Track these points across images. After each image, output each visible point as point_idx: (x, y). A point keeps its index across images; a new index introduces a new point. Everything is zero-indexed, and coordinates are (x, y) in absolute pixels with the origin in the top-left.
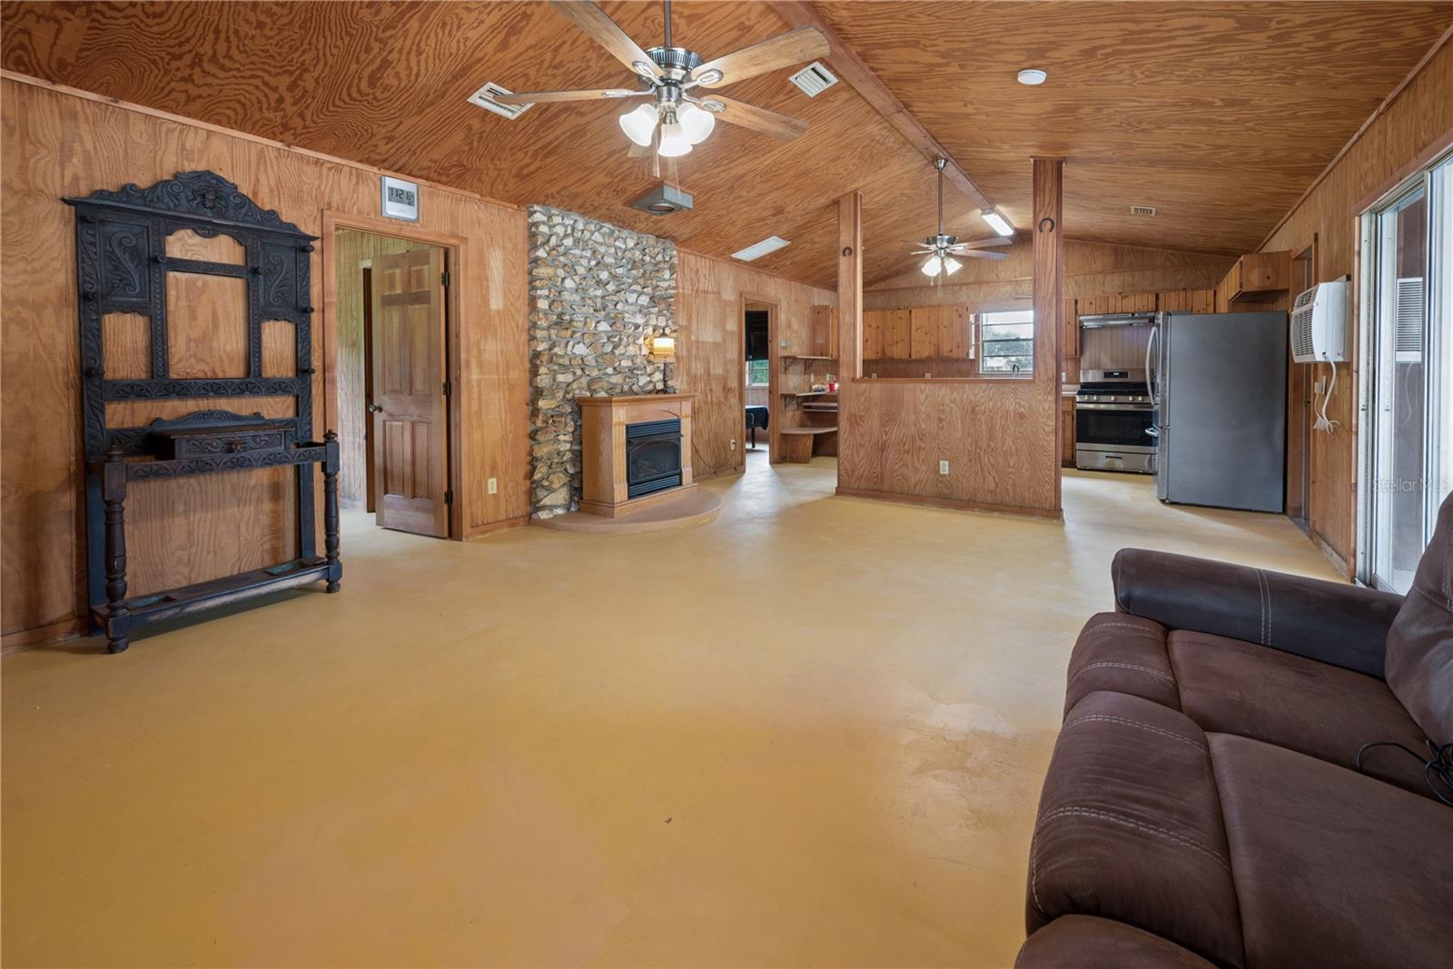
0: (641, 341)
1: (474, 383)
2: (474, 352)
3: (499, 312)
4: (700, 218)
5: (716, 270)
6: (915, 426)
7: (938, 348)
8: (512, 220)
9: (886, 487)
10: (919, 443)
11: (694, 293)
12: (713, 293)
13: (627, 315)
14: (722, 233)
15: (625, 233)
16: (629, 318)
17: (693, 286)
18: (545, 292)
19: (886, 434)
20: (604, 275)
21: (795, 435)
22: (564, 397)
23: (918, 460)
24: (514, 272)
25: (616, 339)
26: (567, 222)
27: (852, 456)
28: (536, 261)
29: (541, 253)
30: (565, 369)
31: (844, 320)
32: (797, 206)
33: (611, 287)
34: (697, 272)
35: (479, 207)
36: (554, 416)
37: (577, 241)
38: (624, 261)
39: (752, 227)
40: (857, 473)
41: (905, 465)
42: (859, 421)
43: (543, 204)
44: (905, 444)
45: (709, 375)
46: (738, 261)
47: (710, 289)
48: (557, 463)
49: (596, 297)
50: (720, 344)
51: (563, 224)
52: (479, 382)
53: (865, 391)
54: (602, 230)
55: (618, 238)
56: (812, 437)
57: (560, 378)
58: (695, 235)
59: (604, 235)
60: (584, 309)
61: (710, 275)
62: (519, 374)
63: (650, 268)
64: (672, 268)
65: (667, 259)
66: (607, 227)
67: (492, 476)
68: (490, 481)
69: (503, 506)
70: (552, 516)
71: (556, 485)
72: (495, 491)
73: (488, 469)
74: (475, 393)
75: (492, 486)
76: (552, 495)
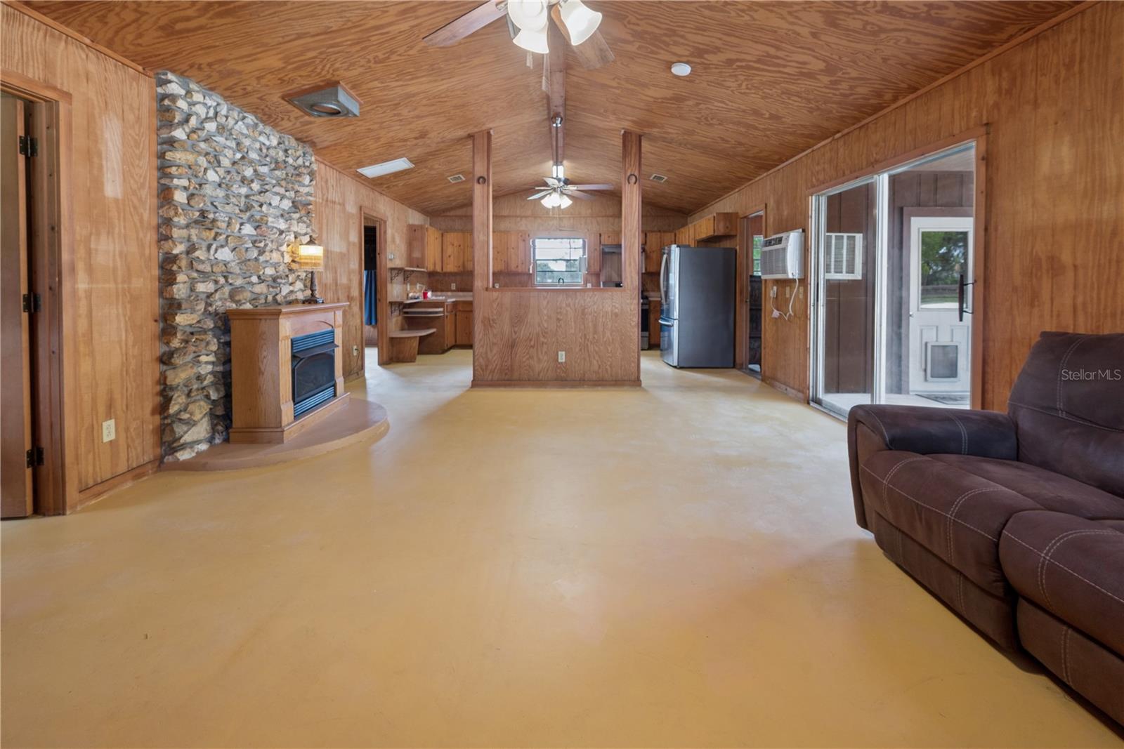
0: (284, 248)
1: (81, 294)
2: (81, 252)
3: (116, 200)
4: (351, 127)
5: (341, 182)
6: (539, 326)
7: (507, 264)
8: (134, 84)
9: (516, 376)
10: (542, 339)
11: (324, 202)
12: (339, 204)
13: (270, 219)
14: (362, 147)
15: (268, 130)
16: (272, 222)
17: (323, 195)
18: (184, 182)
19: (515, 333)
20: (249, 172)
21: (401, 338)
22: (206, 310)
23: (542, 353)
24: (137, 152)
25: (262, 245)
26: (209, 102)
27: (486, 353)
28: (171, 142)
29: (179, 134)
30: (205, 276)
31: (478, 238)
32: (439, 133)
33: (256, 186)
34: (326, 182)
35: (87, 56)
36: (195, 332)
37: (221, 129)
38: (268, 159)
39: (393, 146)
40: (490, 367)
41: (531, 357)
42: (491, 322)
43: (181, 74)
44: (531, 340)
45: (336, 285)
46: (361, 176)
47: (337, 200)
48: (198, 389)
49: (239, 195)
50: (345, 255)
51: (205, 104)
52: (89, 294)
53: (497, 299)
54: (246, 121)
55: (261, 133)
56: (418, 339)
57: (202, 287)
58: (335, 145)
59: (248, 127)
60: (228, 208)
61: (337, 185)
62: (146, 282)
63: (291, 170)
64: (312, 174)
65: (307, 164)
66: (251, 119)
67: (108, 417)
68: (105, 424)
69: (123, 456)
70: (194, 454)
71: (197, 417)
72: (113, 437)
73: (102, 409)
74: (83, 310)
75: (109, 431)
76: (193, 429)
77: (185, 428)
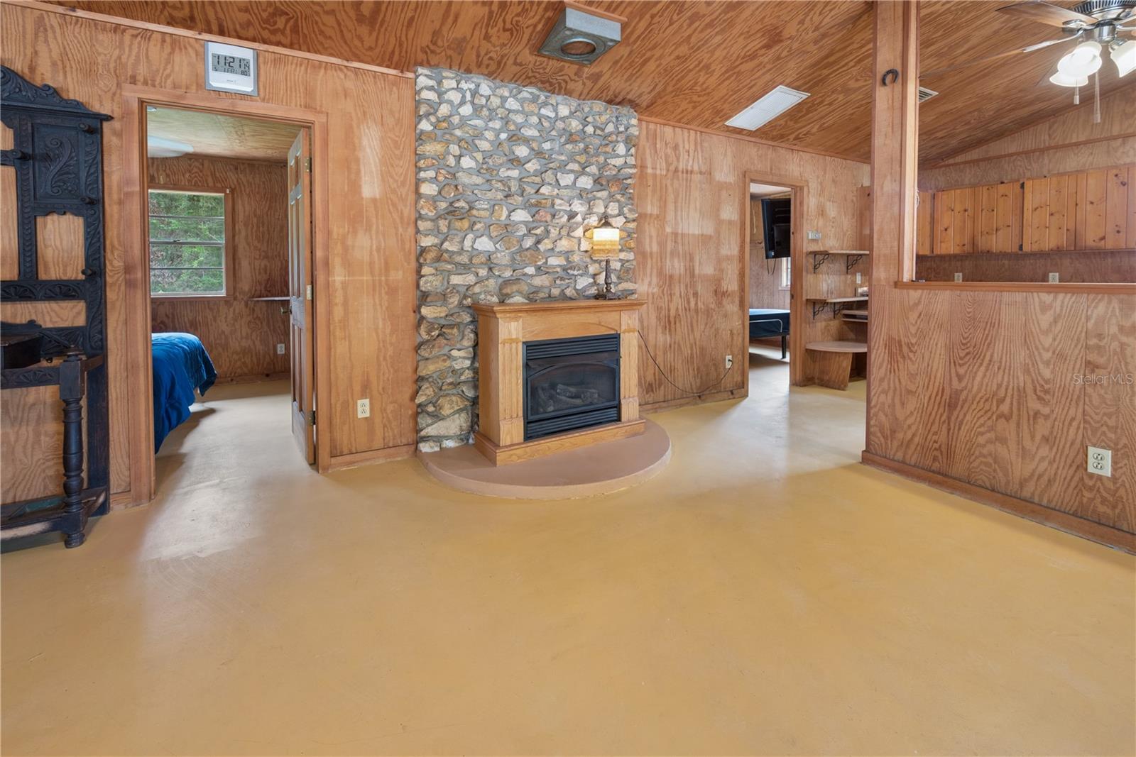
0: (579, 232)
1: (338, 285)
2: (338, 249)
3: (374, 200)
5: (706, 144)
7: (1075, 236)
8: (395, 88)
9: (958, 471)
10: (1035, 405)
11: (670, 174)
12: (702, 173)
13: (558, 201)
14: (698, 88)
15: (554, 99)
16: (560, 205)
17: (668, 165)
18: (431, 174)
19: (960, 379)
20: (522, 151)
21: (824, 352)
22: (460, 303)
23: (1032, 437)
24: (397, 152)
25: (538, 231)
26: (464, 85)
27: (893, 406)
28: (420, 138)
29: (425, 126)
30: (465, 268)
33: (532, 166)
34: (676, 148)
35: (345, 75)
36: (442, 330)
37: (477, 109)
38: (554, 133)
40: (900, 435)
41: (1001, 439)
42: (905, 349)
46: (739, 131)
47: (696, 168)
48: (451, 384)
49: (509, 178)
50: (711, 237)
51: (457, 89)
52: (345, 286)
53: (916, 305)
54: (520, 96)
55: (545, 104)
56: (851, 356)
57: (455, 280)
58: (658, 96)
59: (522, 101)
60: (490, 195)
61: (696, 150)
62: (401, 275)
63: (597, 142)
64: (630, 140)
65: (622, 129)
66: (528, 91)
67: (363, 396)
68: (360, 402)
69: (379, 432)
70: (437, 449)
71: (447, 411)
72: (367, 414)
73: (357, 388)
74: (339, 298)
75: (363, 408)
76: (440, 423)
77: (430, 421)
